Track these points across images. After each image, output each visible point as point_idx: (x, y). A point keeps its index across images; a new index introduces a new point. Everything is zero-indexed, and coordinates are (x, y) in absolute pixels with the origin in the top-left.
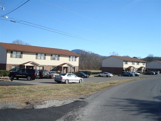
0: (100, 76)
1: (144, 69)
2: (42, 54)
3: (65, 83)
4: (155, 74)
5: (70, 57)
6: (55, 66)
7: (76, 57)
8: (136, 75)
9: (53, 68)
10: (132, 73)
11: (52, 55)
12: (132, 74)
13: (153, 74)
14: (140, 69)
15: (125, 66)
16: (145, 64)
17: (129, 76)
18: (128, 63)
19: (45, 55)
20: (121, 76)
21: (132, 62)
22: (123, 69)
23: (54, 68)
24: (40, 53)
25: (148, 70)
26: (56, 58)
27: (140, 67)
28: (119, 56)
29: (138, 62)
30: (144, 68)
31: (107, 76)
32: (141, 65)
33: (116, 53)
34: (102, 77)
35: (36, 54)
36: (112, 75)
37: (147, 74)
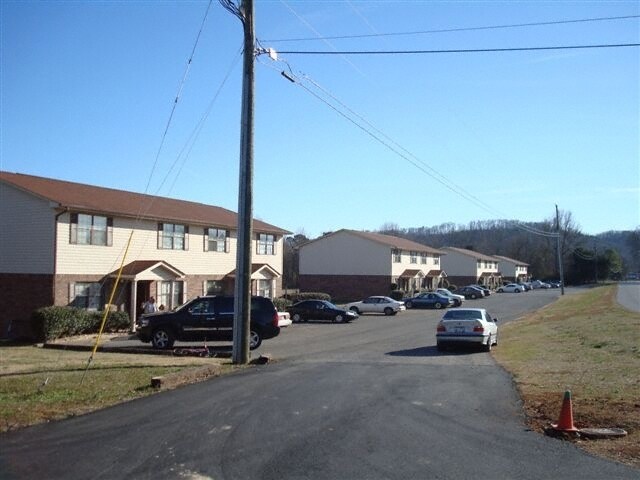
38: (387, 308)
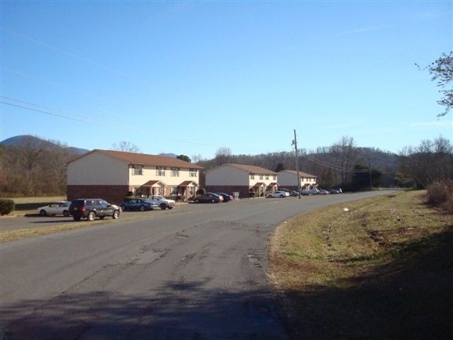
0: (43, 214)
1: (194, 188)
4: (223, 201)
8: (164, 206)
10: (150, 202)
12: (149, 204)
13: (217, 201)
14: (181, 188)
15: (136, 180)
16: (198, 173)
17: (142, 208)
18: (145, 171)
21: (158, 168)
22: (130, 190)
25: (204, 190)
27: (183, 183)
28: (139, 152)
29: (175, 168)
30: (194, 183)
31: (66, 214)
32: (184, 176)
33: (131, 147)
34: (53, 215)
37: (201, 201)
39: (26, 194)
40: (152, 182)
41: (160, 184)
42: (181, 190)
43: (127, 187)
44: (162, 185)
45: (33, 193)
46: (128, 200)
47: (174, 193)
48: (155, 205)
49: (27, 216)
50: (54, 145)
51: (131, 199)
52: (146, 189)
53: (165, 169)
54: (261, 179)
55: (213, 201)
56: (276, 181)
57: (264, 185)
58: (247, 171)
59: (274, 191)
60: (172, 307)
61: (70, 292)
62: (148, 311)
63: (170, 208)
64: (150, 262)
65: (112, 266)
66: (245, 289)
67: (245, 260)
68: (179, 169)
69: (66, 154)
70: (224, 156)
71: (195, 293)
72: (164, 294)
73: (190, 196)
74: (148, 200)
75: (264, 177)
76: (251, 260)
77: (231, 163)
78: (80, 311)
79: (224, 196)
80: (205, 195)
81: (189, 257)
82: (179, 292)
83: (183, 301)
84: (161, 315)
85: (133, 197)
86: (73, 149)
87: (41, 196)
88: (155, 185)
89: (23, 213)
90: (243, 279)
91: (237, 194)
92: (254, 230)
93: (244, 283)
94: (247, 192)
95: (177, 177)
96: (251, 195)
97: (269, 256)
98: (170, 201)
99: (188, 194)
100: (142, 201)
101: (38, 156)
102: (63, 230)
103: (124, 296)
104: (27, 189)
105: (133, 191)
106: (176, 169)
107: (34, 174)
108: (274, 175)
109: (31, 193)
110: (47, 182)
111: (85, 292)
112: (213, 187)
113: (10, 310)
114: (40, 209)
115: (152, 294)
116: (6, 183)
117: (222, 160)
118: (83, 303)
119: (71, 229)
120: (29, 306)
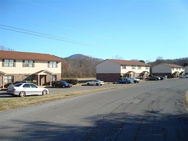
0: (88, 85)
1: (148, 74)
2: (10, 60)
3: (19, 96)
4: (160, 80)
5: (49, 62)
6: (29, 74)
7: (57, 63)
8: (135, 82)
9: (26, 77)
10: (130, 80)
11: (24, 61)
12: (129, 81)
13: (158, 80)
14: (142, 74)
15: (123, 71)
16: (149, 68)
17: (127, 83)
18: (127, 67)
19: (15, 61)
20: (117, 83)
21: (132, 66)
23: (28, 77)
24: (8, 59)
25: (152, 75)
26: (29, 65)
27: (143, 72)
30: (147, 72)
31: (97, 85)
32: (143, 69)
34: (92, 85)
35: (2, 60)
36: (104, 83)
37: (151, 80)
38: (97, 83)
39: (79, 77)
40: (130, 72)
41: (133, 72)
42: (142, 75)
43: (120, 74)
44: (134, 73)
45: (82, 77)
46: (120, 79)
47: (139, 76)
48: (132, 81)
49: (82, 85)
50: (89, 57)
51: (122, 79)
52: (128, 75)
53: (135, 66)
54: (177, 70)
55: (156, 80)
56: (184, 71)
57: (179, 73)
58: (171, 67)
59: (183, 75)
60: (152, 119)
61: (113, 112)
62: (143, 120)
63: (138, 82)
64: (138, 103)
65: (125, 104)
66: (178, 114)
67: (176, 103)
68: (141, 66)
69: (94, 61)
70: (160, 60)
71: (158, 114)
72: (147, 114)
73: (146, 77)
74: (129, 79)
75: (178, 69)
76: (178, 103)
77: (163, 63)
78: (119, 119)
79: (161, 77)
80: (152, 77)
81: (153, 102)
82: (153, 114)
83: (155, 117)
84: (148, 121)
85: (122, 78)
86: (97, 59)
87: (85, 78)
88: (131, 73)
89: (81, 84)
90: (176, 110)
91: (166, 77)
92: (177, 92)
93: (177, 112)
94: (171, 76)
95: (140, 70)
96: (173, 77)
97: (185, 102)
98: (138, 80)
99: (145, 77)
100: (126, 80)
101: (84, 62)
102: (101, 91)
103: (133, 114)
104: (80, 75)
105: (122, 75)
106: (140, 66)
107: (82, 69)
108: (183, 68)
109: (81, 76)
110: (87, 72)
111: (119, 113)
112: (156, 73)
113: (95, 117)
114: (87, 83)
115: (143, 114)
116: (72, 73)
117: (159, 62)
118: (119, 116)
119: (104, 90)
120: (101, 116)
